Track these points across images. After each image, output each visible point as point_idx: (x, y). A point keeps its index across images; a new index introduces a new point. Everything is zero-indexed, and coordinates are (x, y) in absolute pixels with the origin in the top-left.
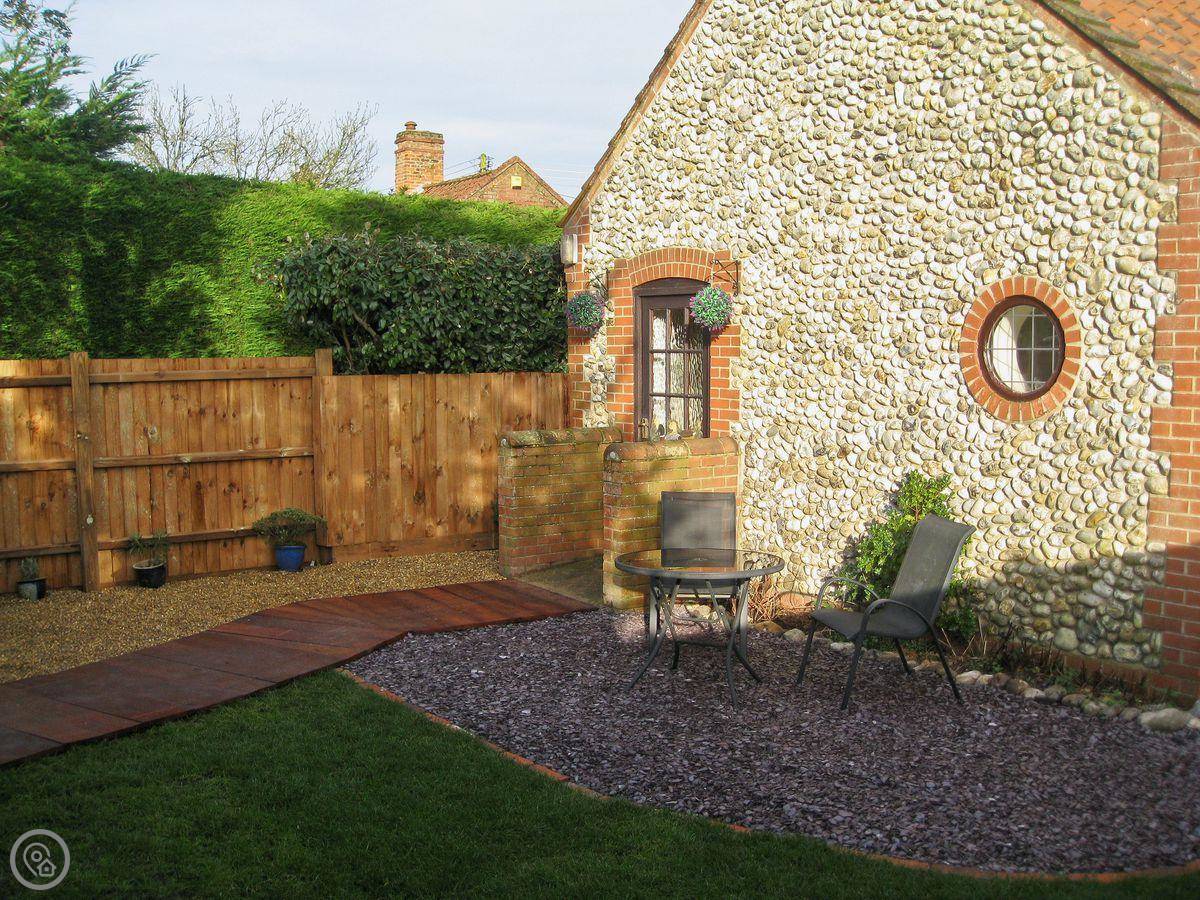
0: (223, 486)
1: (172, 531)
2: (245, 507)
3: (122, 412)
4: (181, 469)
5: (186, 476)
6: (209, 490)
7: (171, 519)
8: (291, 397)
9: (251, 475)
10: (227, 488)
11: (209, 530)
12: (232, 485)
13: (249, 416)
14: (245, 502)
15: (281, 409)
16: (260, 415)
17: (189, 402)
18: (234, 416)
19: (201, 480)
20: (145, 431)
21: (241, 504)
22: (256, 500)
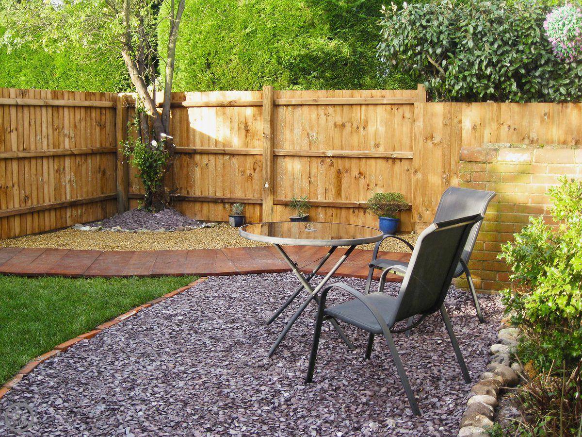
0: (355, 173)
1: (320, 199)
2: (368, 189)
3: (295, 124)
4: (328, 160)
5: (332, 165)
6: (345, 175)
7: (321, 191)
8: (403, 117)
9: (373, 168)
10: (357, 176)
11: (344, 201)
12: (360, 174)
13: (374, 128)
14: (368, 185)
15: (396, 126)
16: (382, 129)
17: (337, 116)
18: (364, 128)
19: (340, 168)
20: (308, 135)
21: (366, 187)
22: (376, 185)
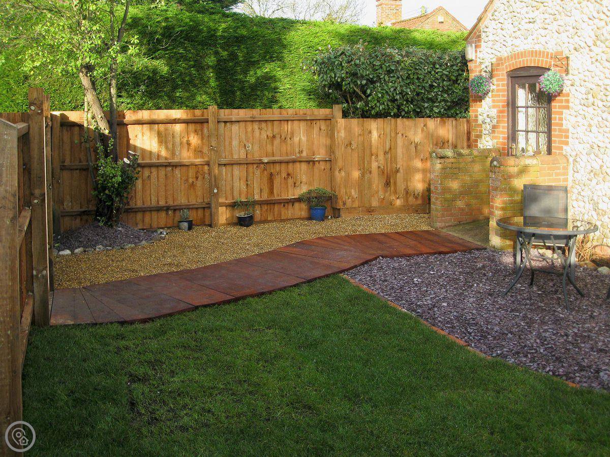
0: (284, 175)
1: (257, 197)
2: (295, 186)
3: (233, 136)
4: (262, 166)
5: (265, 169)
6: (277, 176)
7: (257, 191)
8: (320, 129)
9: (298, 169)
10: (286, 176)
11: (276, 198)
12: (288, 175)
13: (298, 139)
14: (295, 184)
15: (315, 136)
16: (304, 139)
17: (267, 131)
18: (290, 139)
19: (272, 171)
20: (245, 146)
21: (293, 185)
22: (301, 183)
